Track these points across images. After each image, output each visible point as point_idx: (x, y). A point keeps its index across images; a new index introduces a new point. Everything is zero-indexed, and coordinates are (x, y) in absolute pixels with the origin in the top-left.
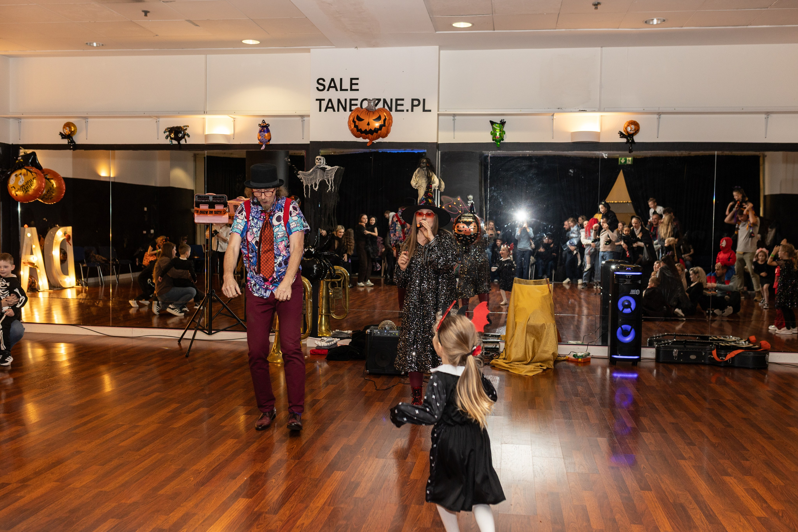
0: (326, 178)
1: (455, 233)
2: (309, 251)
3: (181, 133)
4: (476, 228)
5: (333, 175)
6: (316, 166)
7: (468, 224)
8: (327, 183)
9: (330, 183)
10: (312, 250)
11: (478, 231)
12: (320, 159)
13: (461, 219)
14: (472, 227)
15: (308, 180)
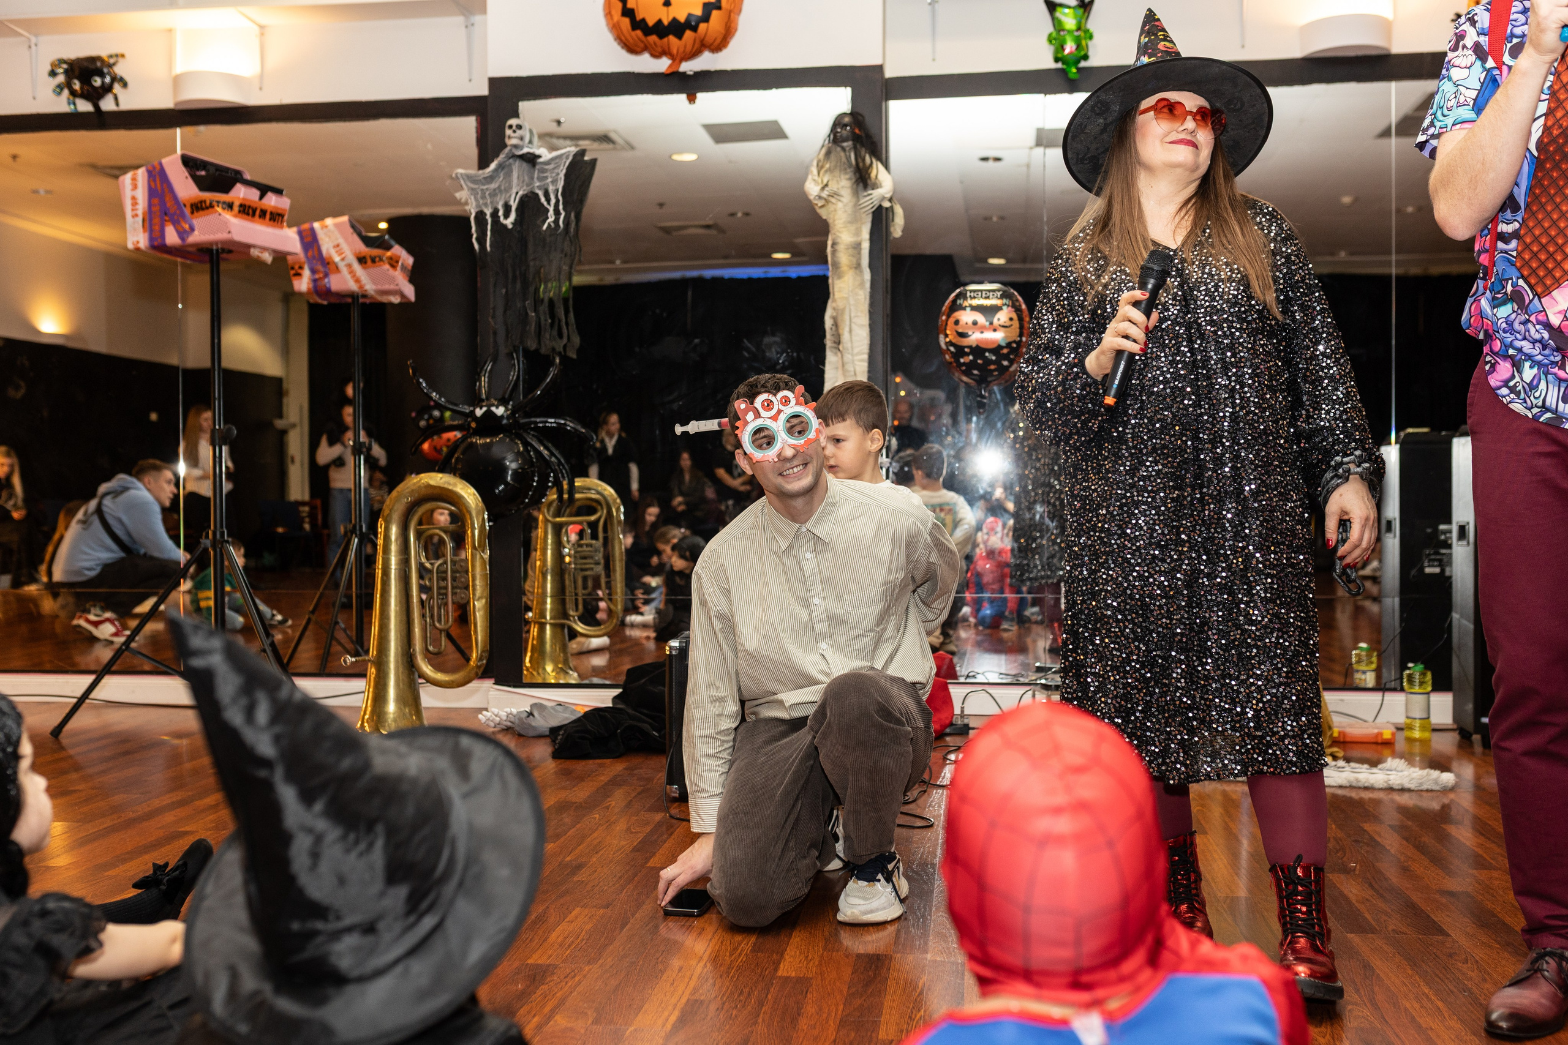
0: (539, 188)
1: (951, 343)
2: (489, 414)
3: (102, 75)
4: (1016, 324)
5: (562, 176)
6: (507, 150)
7: (989, 311)
8: (543, 200)
9: (553, 201)
10: (500, 411)
11: (1021, 335)
12: (519, 127)
13: (965, 298)
14: (1002, 322)
15: (483, 197)
